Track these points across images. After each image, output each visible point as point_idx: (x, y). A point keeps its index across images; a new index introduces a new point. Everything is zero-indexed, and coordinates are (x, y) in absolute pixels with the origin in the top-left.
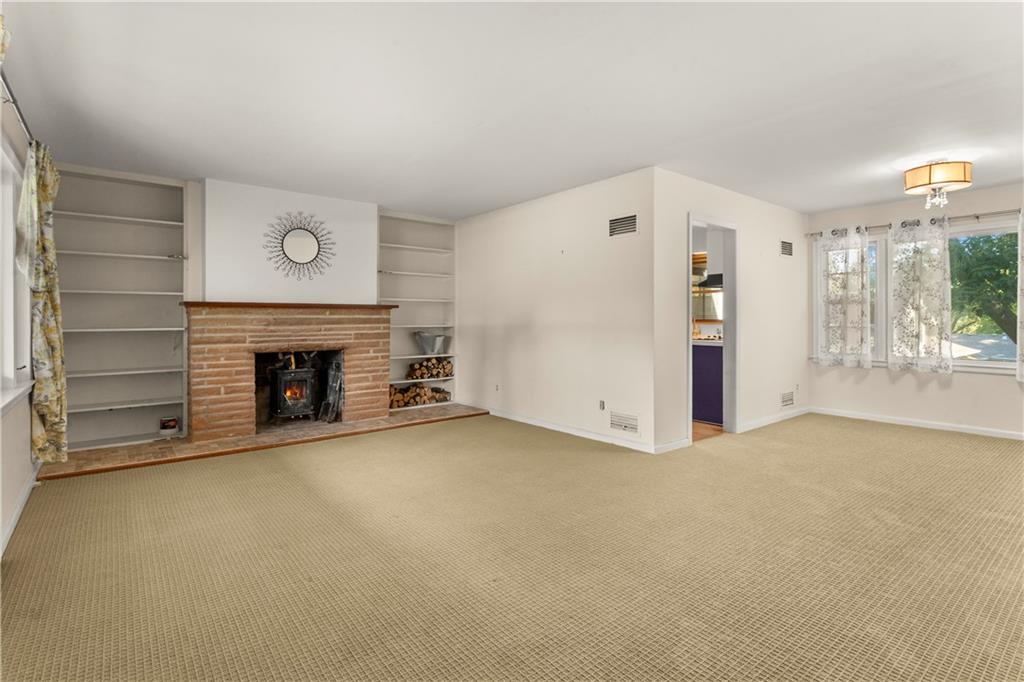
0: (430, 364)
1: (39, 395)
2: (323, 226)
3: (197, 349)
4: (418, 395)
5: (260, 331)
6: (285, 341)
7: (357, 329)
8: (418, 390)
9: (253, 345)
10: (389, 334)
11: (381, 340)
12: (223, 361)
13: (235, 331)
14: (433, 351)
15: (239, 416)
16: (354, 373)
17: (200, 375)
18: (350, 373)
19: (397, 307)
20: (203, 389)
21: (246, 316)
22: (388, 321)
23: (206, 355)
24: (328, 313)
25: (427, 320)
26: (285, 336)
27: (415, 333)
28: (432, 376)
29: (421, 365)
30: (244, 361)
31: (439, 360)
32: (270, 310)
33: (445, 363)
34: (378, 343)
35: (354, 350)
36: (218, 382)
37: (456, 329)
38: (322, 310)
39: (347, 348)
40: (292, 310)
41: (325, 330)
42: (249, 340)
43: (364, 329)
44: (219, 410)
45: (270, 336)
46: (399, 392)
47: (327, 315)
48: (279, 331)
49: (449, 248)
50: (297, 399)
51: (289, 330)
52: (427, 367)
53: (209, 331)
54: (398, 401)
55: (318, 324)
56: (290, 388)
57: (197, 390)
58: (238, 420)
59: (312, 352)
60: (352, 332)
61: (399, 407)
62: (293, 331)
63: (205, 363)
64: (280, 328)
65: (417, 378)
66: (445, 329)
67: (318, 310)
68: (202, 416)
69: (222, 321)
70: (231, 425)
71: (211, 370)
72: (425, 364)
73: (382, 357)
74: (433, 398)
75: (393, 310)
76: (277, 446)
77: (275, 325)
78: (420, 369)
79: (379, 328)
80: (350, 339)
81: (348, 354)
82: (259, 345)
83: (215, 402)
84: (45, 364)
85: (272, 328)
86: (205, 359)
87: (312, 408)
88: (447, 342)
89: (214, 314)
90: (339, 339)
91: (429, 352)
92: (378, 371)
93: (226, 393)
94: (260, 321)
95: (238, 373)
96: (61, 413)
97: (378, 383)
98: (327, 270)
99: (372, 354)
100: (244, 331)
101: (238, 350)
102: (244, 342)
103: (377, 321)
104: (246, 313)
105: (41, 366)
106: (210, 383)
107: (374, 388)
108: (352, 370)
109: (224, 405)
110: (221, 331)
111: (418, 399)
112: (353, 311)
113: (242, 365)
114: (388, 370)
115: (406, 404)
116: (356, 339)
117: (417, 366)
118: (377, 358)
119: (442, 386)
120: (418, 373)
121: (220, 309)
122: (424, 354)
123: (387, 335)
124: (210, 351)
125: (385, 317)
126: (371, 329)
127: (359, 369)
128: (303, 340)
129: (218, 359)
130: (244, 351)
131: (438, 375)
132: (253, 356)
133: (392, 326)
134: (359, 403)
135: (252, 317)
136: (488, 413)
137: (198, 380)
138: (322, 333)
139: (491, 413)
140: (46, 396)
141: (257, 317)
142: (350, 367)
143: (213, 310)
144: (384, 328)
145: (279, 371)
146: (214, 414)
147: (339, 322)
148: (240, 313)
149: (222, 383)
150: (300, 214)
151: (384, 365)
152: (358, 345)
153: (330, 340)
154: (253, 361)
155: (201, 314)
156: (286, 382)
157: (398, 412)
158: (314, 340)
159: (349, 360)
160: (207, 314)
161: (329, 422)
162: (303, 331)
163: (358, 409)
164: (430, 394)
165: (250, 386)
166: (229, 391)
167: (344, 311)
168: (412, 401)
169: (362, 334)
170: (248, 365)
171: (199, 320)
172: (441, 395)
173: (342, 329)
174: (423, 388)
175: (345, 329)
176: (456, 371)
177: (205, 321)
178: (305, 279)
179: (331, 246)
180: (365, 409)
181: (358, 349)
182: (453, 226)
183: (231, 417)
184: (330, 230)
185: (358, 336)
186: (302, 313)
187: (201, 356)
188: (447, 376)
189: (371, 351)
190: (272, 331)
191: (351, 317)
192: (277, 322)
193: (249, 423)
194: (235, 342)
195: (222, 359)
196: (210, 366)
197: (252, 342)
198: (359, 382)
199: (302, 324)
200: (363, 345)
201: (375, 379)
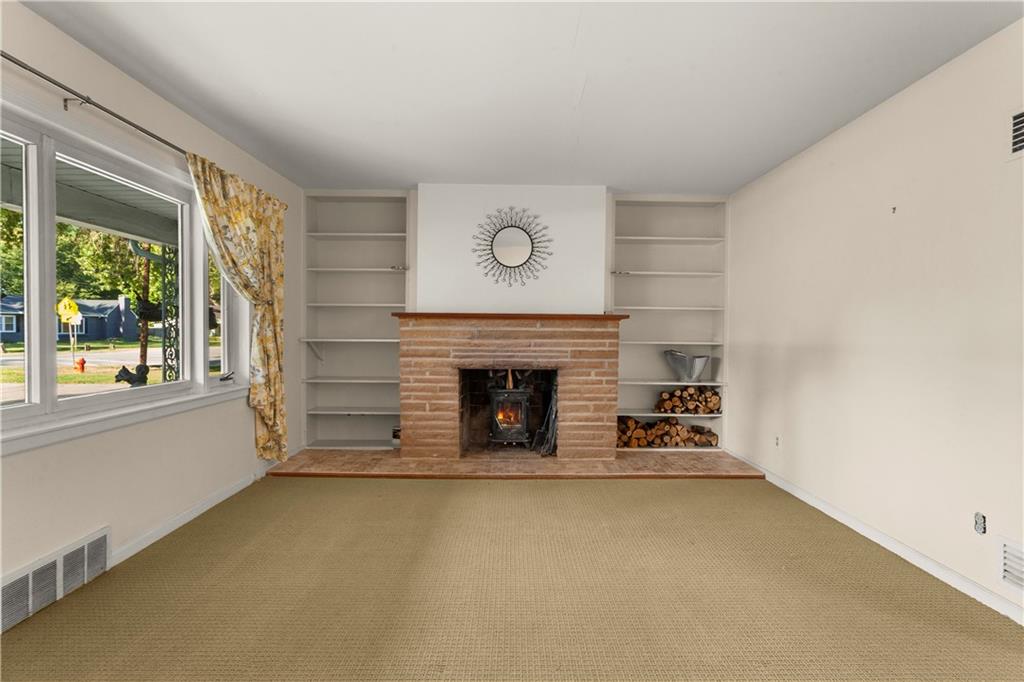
0: (685, 394)
1: (254, 399)
2: (538, 221)
3: (405, 362)
4: (667, 433)
5: (464, 345)
6: (490, 357)
7: (576, 345)
8: (667, 428)
9: (457, 360)
10: (617, 352)
11: (606, 360)
12: (428, 376)
13: (439, 344)
14: (690, 377)
15: (443, 436)
16: (570, 400)
17: (406, 389)
18: (565, 399)
19: (628, 317)
20: (410, 404)
21: (450, 328)
22: (616, 336)
23: (412, 369)
24: (538, 325)
25: (684, 335)
26: (488, 351)
27: (666, 352)
28: (687, 410)
29: (672, 395)
30: (448, 377)
31: (701, 390)
32: (474, 322)
33: (709, 394)
34: (601, 363)
35: (571, 371)
36: (425, 398)
37: (726, 349)
38: (532, 321)
39: (561, 368)
40: (497, 321)
41: (535, 345)
42: (452, 354)
43: (583, 345)
44: (425, 427)
45: (473, 351)
46: (643, 428)
47: (538, 328)
48: (484, 345)
49: (718, 235)
50: (511, 423)
51: (493, 345)
52: (681, 397)
53: (416, 344)
54: (638, 439)
55: (527, 338)
56: (503, 410)
57: (405, 404)
58: (443, 441)
59: (526, 371)
60: (570, 349)
61: (639, 446)
62: (498, 345)
63: (411, 377)
64: (486, 342)
65: (666, 411)
66: (714, 347)
67: (526, 322)
68: (410, 432)
69: (426, 333)
70: (435, 445)
71: (416, 384)
72: (678, 393)
73: (608, 382)
74: (689, 440)
75: (622, 322)
76: (466, 478)
77: (478, 338)
78: (670, 399)
79: (604, 345)
80: (567, 357)
81: (563, 375)
82: (463, 360)
83: (421, 419)
84: (259, 371)
85: (476, 341)
86: (411, 373)
87: (527, 435)
88: (715, 365)
89: (419, 325)
90: (551, 357)
91: (686, 378)
92: (601, 399)
93: (430, 410)
94: (464, 333)
95: (442, 390)
96: (275, 417)
97: (601, 414)
98: (541, 274)
99: (593, 377)
100: (447, 344)
101: (442, 365)
102: (448, 357)
103: (602, 336)
104: (449, 325)
105: (257, 372)
106: (417, 398)
107: (597, 420)
108: (568, 396)
109: (429, 423)
110: (426, 343)
111: (666, 439)
112: (570, 322)
113: (445, 381)
114: (615, 399)
115: (650, 444)
116: (574, 357)
117: (666, 396)
118: (601, 382)
119: (707, 425)
120: (668, 404)
121: (426, 321)
122: (678, 380)
123: (615, 354)
124: (416, 364)
125: (611, 330)
126: (594, 345)
127: (578, 395)
128: (510, 357)
129: (423, 373)
130: (448, 366)
131: (696, 410)
132: (457, 371)
133: (620, 342)
134: (575, 437)
135: (457, 329)
136: (763, 477)
137: (406, 393)
138: (532, 348)
139: (767, 479)
140: (259, 401)
141: (461, 329)
142: (564, 392)
143: (419, 321)
144: (611, 345)
145: (491, 390)
146: (421, 431)
147: (552, 336)
148: (444, 324)
149: (426, 399)
150: (511, 209)
151: (610, 392)
152: (576, 365)
153: (541, 357)
154: (457, 378)
155: (408, 325)
156: (499, 402)
157: (634, 454)
158: (523, 357)
159: (563, 383)
160: (414, 325)
161: (543, 456)
162: (509, 346)
163: (576, 445)
164: (684, 434)
165: (453, 405)
166: (434, 407)
167: (558, 322)
168: (658, 441)
169: (580, 351)
170: (453, 382)
171: (406, 331)
172: (704, 436)
173: (555, 345)
174: (674, 425)
175: (560, 345)
176: (725, 407)
177: (411, 333)
178: (516, 285)
179: (547, 244)
180: (586, 445)
181: (575, 370)
182: (724, 203)
183: (435, 436)
184: (545, 224)
185: (577, 354)
186: (508, 325)
187: (408, 369)
188: (712, 412)
189: (593, 373)
190: (475, 345)
191: (566, 330)
192: (481, 336)
193: (452, 445)
194: (439, 356)
195: (427, 373)
196: (416, 381)
197: (456, 357)
198: (577, 411)
199: (509, 338)
200: (582, 365)
201: (597, 409)
